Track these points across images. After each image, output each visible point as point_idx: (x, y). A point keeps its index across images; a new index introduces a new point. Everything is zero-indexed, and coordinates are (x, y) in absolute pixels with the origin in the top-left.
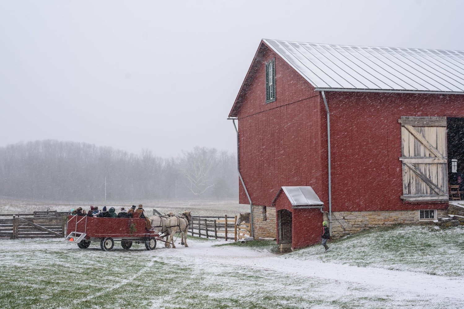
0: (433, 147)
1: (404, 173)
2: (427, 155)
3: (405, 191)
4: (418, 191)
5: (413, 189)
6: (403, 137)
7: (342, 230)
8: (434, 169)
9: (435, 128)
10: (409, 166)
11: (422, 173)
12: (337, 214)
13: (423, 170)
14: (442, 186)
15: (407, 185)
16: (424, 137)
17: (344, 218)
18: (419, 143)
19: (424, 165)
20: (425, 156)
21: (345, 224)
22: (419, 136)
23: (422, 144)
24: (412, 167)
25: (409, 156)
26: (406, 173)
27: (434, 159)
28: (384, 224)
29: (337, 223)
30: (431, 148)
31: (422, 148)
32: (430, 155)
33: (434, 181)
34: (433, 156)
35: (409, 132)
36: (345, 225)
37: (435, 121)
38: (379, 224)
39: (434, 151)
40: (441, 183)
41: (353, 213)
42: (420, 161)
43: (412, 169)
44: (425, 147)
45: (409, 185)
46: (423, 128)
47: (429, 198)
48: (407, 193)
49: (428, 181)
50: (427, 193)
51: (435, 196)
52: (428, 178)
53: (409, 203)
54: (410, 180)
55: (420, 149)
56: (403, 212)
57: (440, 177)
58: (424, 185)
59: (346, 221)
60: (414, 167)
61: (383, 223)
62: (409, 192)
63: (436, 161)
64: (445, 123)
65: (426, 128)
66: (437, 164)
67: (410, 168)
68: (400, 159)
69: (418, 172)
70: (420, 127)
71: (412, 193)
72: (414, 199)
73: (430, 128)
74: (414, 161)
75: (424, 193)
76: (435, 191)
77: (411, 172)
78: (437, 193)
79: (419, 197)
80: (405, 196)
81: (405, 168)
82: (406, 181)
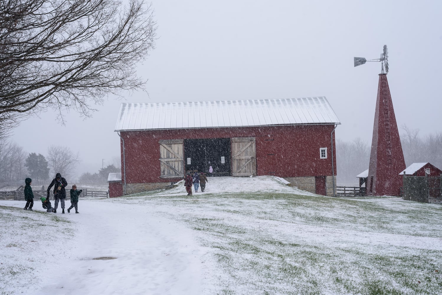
1: (161, 166)
2: (173, 157)
3: (162, 174)
4: (169, 173)
5: (166, 173)
6: (160, 149)
7: (131, 191)
8: (176, 163)
9: (177, 145)
12: (129, 185)
13: (171, 164)
14: (181, 171)
16: (171, 149)
18: (169, 152)
19: (171, 162)
22: (169, 149)
24: (165, 163)
25: (164, 158)
29: (129, 189)
30: (175, 154)
33: (177, 169)
34: (176, 157)
35: (164, 147)
36: (133, 189)
37: (177, 142)
39: (177, 155)
41: (136, 184)
42: (169, 160)
43: (165, 164)
44: (172, 153)
45: (164, 171)
46: (171, 145)
47: (174, 177)
49: (173, 169)
50: (173, 174)
52: (174, 167)
53: (164, 179)
54: (164, 168)
55: (169, 155)
56: (162, 183)
57: (180, 166)
58: (171, 171)
59: (133, 187)
62: (164, 174)
63: (177, 160)
64: (182, 142)
68: (159, 160)
69: (168, 165)
70: (169, 144)
71: (165, 174)
72: (166, 177)
73: (174, 145)
74: (166, 160)
75: (171, 174)
76: (177, 173)
77: (165, 165)
78: (178, 175)
79: (168, 176)
80: (162, 176)
81: (162, 163)
82: (162, 169)
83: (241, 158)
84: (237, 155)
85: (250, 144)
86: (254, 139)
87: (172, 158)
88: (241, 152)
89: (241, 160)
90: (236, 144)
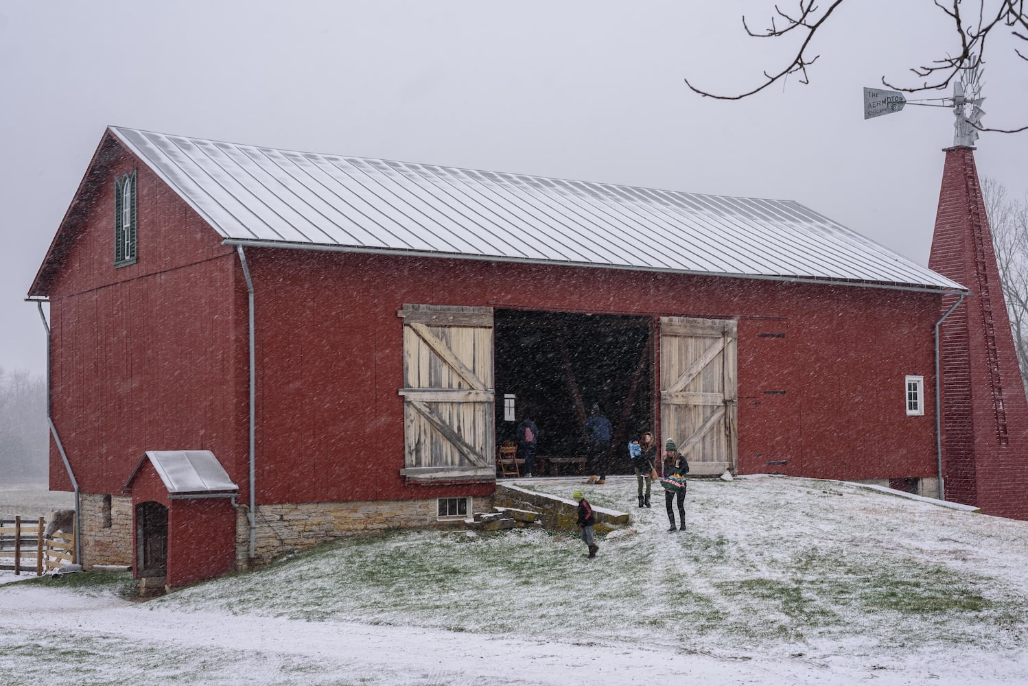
0: (466, 369)
1: (407, 422)
2: (455, 386)
3: (410, 459)
4: (436, 458)
5: (426, 456)
6: (406, 346)
7: (276, 543)
8: (467, 412)
9: (471, 330)
10: (419, 407)
11: (443, 422)
12: (267, 510)
13: (446, 417)
14: (483, 448)
15: (413, 447)
16: (450, 348)
17: (282, 519)
18: (439, 361)
19: (448, 406)
20: (450, 385)
21: (284, 530)
22: (440, 347)
23: (445, 361)
24: (424, 409)
25: (419, 387)
26: (412, 421)
27: (467, 392)
28: (365, 528)
29: (268, 530)
30: (463, 370)
31: (445, 370)
32: (460, 385)
33: (468, 439)
34: (466, 386)
35: (419, 336)
36: (285, 533)
37: (471, 316)
38: (356, 530)
39: (469, 377)
40: (481, 443)
41: (299, 507)
42: (440, 397)
43: (424, 414)
44: (451, 368)
45: (418, 447)
46: (446, 330)
47: (456, 474)
48: (414, 463)
49: (455, 439)
50: (453, 463)
51: (470, 470)
52: (456, 431)
53: (417, 485)
54: (420, 435)
55: (441, 374)
56: (404, 504)
57: (480, 430)
58: (447, 447)
59: (286, 523)
60: (428, 410)
61: (363, 527)
62: (419, 463)
63: (472, 398)
64: (490, 321)
65: (454, 330)
66: (474, 403)
67: (419, 411)
68: (401, 393)
69: (436, 419)
70: (442, 326)
72: (428, 476)
73: (460, 329)
74: (428, 397)
75: (446, 463)
76: (468, 459)
77: (423, 419)
78: (473, 464)
79: (437, 471)
80: (409, 471)
81: (410, 412)
82: (411, 439)
83: (692, 402)
84: (675, 390)
85: (719, 345)
86: (733, 323)
87: (450, 389)
88: (691, 378)
89: (690, 410)
90: (675, 341)
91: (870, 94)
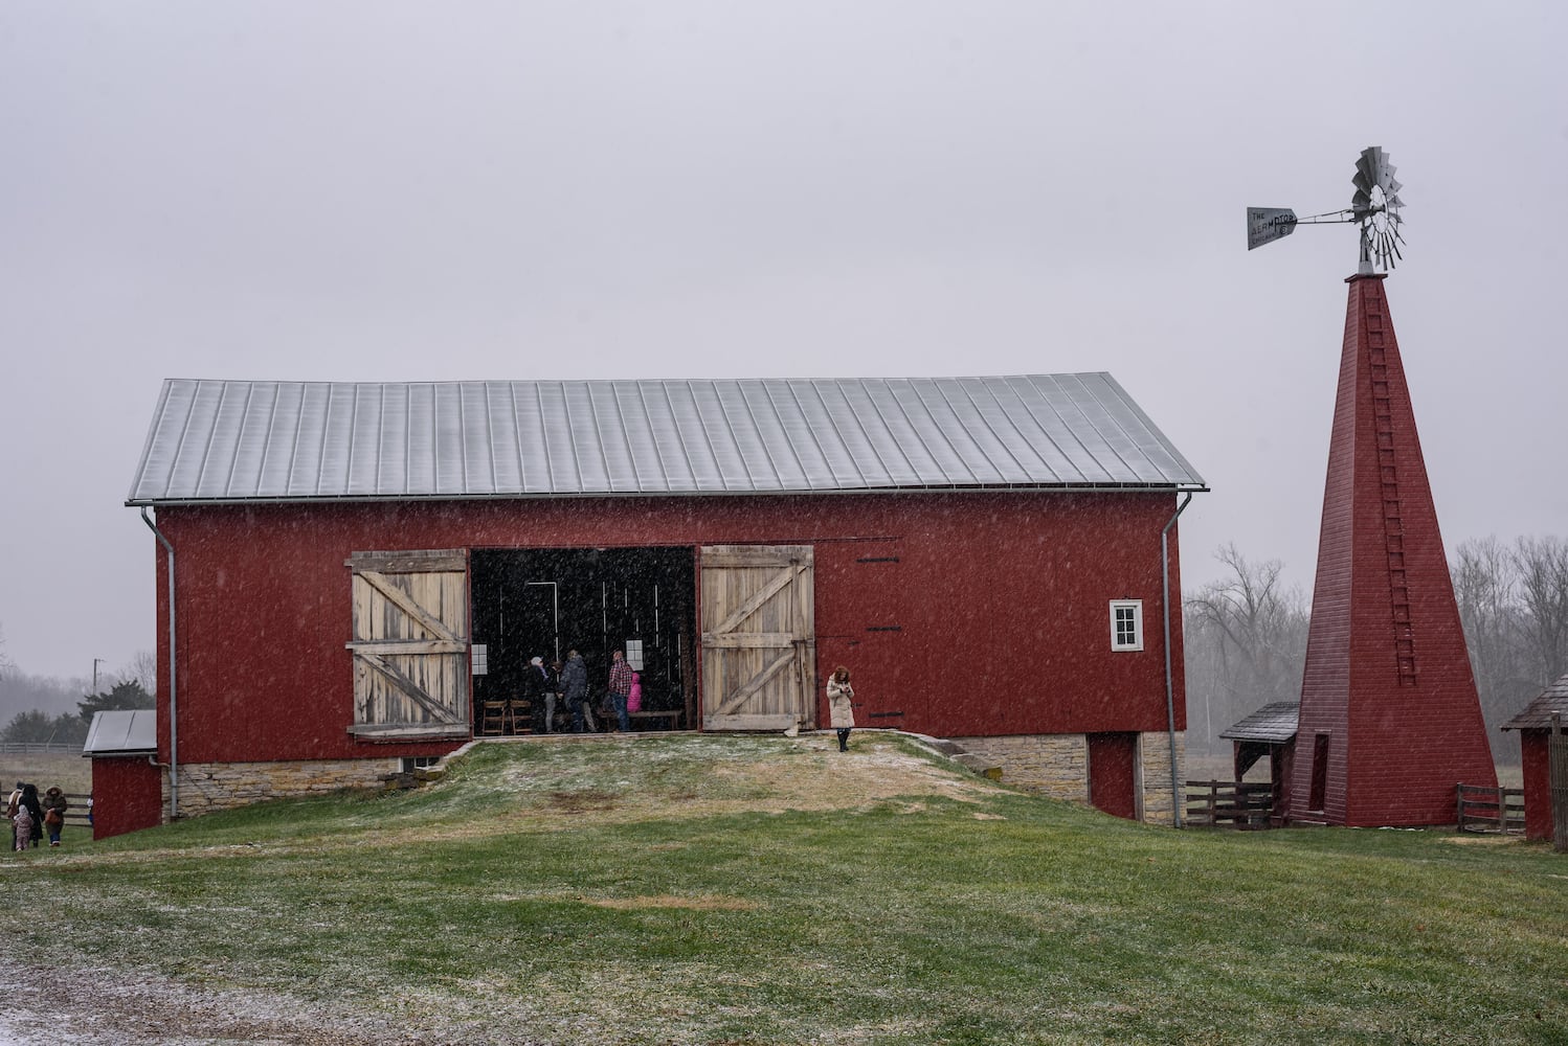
0: (431, 617)
1: (356, 677)
2: (417, 636)
3: (360, 717)
4: (394, 717)
5: (380, 713)
6: (355, 597)
7: (204, 802)
8: (432, 666)
9: (438, 575)
10: (370, 660)
11: (402, 676)
12: (194, 770)
13: (405, 670)
14: (454, 702)
15: (364, 703)
16: (410, 596)
17: (210, 778)
18: (397, 610)
19: (408, 658)
20: (411, 636)
21: (213, 789)
22: (397, 595)
23: (404, 611)
24: (376, 662)
25: (372, 638)
26: (363, 676)
27: (432, 643)
28: (310, 788)
29: (195, 788)
30: (426, 619)
31: (404, 622)
32: (423, 634)
33: (433, 693)
34: (430, 636)
35: (372, 585)
36: (213, 792)
37: (436, 561)
38: (298, 790)
39: (434, 625)
40: (450, 697)
41: (231, 766)
42: (397, 648)
43: (377, 668)
44: (411, 618)
45: (370, 703)
46: (406, 576)
47: (417, 731)
48: (365, 720)
49: (418, 695)
50: (413, 717)
51: (435, 726)
52: (418, 685)
53: (371, 743)
54: (372, 690)
55: (398, 625)
56: (357, 763)
57: (450, 682)
58: (406, 703)
59: (216, 782)
60: (382, 663)
61: (307, 786)
62: (370, 719)
63: (438, 648)
64: (462, 565)
65: (415, 577)
66: (442, 654)
67: (370, 664)
68: (348, 647)
69: (391, 673)
70: (400, 573)
71: (376, 719)
72: (381, 733)
73: (424, 575)
74: (381, 649)
75: (406, 719)
76: (433, 715)
77: (376, 673)
78: (439, 721)
79: (393, 728)
80: (360, 727)
81: (360, 666)
82: (361, 692)
83: (745, 644)
84: (723, 629)
85: (787, 575)
86: (808, 552)
87: (410, 640)
88: (745, 616)
89: (744, 654)
90: (723, 575)
91: (1255, 214)
